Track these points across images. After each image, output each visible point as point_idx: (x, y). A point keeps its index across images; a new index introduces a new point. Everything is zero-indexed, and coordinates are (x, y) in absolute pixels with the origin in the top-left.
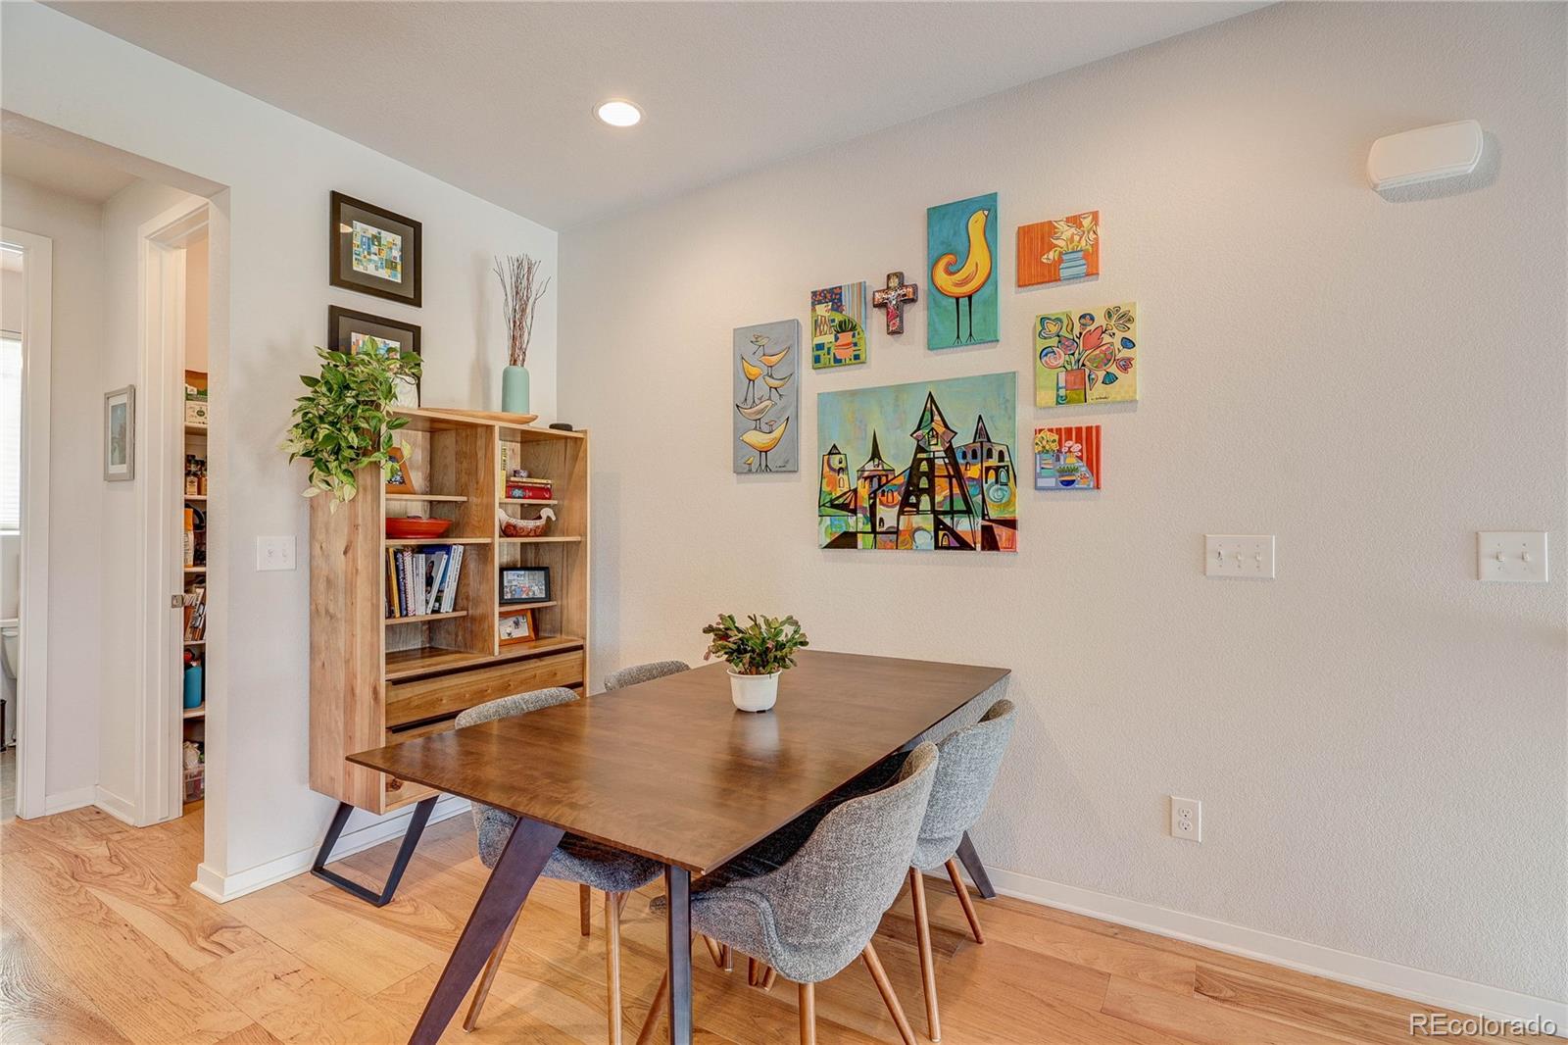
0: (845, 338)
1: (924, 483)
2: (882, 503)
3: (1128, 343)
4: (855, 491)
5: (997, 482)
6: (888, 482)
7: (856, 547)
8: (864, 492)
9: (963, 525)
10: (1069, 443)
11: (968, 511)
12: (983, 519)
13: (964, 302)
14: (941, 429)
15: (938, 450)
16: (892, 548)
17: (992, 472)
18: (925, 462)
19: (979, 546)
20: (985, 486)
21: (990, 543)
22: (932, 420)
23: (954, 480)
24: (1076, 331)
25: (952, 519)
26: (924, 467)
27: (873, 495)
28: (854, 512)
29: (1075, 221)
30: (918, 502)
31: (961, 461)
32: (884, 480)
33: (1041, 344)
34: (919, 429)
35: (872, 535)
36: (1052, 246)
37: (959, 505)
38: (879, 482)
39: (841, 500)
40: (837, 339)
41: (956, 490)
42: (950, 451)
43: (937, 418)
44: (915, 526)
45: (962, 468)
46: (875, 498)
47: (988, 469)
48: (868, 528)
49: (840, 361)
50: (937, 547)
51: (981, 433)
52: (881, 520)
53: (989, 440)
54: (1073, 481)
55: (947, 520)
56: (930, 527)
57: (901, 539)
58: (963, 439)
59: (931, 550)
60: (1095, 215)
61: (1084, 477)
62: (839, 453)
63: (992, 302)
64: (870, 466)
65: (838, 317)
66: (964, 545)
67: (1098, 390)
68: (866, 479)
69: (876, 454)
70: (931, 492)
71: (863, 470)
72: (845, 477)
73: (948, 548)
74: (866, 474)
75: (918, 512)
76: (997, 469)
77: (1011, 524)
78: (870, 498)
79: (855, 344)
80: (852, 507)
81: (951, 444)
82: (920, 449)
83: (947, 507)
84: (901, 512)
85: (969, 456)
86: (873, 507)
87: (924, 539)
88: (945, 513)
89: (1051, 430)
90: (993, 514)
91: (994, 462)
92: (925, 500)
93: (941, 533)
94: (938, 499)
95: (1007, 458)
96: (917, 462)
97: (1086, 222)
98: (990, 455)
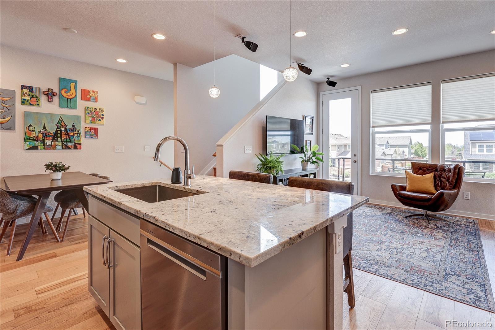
0: (33, 99)
1: (59, 135)
2: (46, 139)
3: (103, 115)
4: (38, 136)
5: (77, 136)
6: (48, 135)
7: (38, 149)
8: (40, 136)
9: (69, 144)
10: (92, 130)
11: (71, 142)
12: (74, 143)
13: (69, 100)
14: (64, 125)
15: (63, 129)
16: (49, 149)
17: (76, 134)
18: (59, 131)
19: (73, 149)
20: (74, 137)
21: (75, 147)
22: (61, 122)
23: (67, 135)
24: (94, 111)
25: (66, 143)
26: (59, 132)
27: (44, 137)
28: (37, 141)
29: (93, 92)
30: (57, 139)
31: (69, 131)
32: (47, 134)
33: (87, 112)
34: (57, 124)
35: (43, 147)
36: (89, 95)
37: (68, 140)
38: (46, 135)
39: (33, 138)
40: (31, 99)
41: (67, 137)
42: (66, 129)
43: (62, 122)
44: (56, 144)
45: (69, 133)
46: (44, 138)
47: (75, 134)
48: (42, 145)
49: (32, 104)
50: (62, 149)
51: (73, 126)
52: (46, 143)
53: (75, 128)
54: (93, 137)
55: (65, 143)
56: (61, 144)
57: (52, 147)
58: (69, 127)
59: (61, 150)
60: (97, 92)
61: (95, 136)
62: (32, 127)
63: (76, 101)
64: (43, 131)
65: (31, 94)
66: (68, 148)
67: (98, 122)
68: (41, 133)
69: (44, 128)
70: (61, 137)
71: (40, 131)
72: (34, 133)
73: (65, 149)
74: (41, 132)
75: (57, 142)
76: (77, 134)
77: (80, 144)
78: (43, 138)
79: (37, 102)
80: (37, 140)
81: (66, 128)
82: (58, 128)
83: (65, 141)
84: (52, 141)
85: (71, 131)
86: (44, 140)
87: (59, 147)
88: (64, 142)
89: (89, 128)
90: (76, 142)
91: (76, 132)
92: (59, 139)
93: (63, 146)
94: (63, 139)
95: (79, 132)
96: (57, 131)
97: (96, 93)
98: (76, 131)
